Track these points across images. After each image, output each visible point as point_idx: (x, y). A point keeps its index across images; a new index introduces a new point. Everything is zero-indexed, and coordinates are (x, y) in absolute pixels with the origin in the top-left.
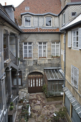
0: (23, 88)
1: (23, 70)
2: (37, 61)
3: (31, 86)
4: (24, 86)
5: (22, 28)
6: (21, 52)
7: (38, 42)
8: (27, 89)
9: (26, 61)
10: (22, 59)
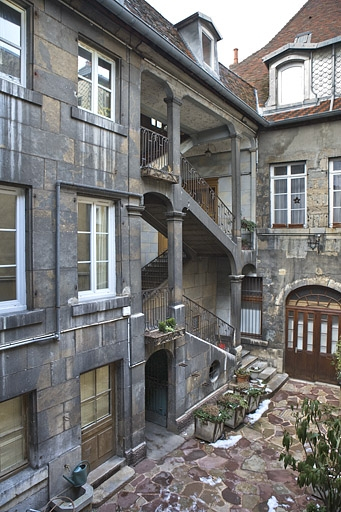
0: (264, 347)
1: (270, 274)
2: (324, 240)
3: (300, 346)
4: (268, 337)
5: (270, 111)
6: (262, 201)
7: (330, 159)
8: (279, 352)
9: (281, 237)
10: (266, 230)
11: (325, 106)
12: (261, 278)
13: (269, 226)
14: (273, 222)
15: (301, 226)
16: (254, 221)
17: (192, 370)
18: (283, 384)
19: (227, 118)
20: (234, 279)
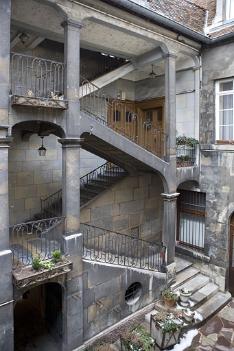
0: (207, 262)
1: (213, 190)
4: (211, 253)
6: (206, 118)
8: (221, 270)
9: (225, 154)
10: (209, 146)
12: (205, 193)
13: (213, 142)
14: (217, 138)
16: (197, 138)
18: (222, 307)
19: (156, 38)
20: (166, 197)
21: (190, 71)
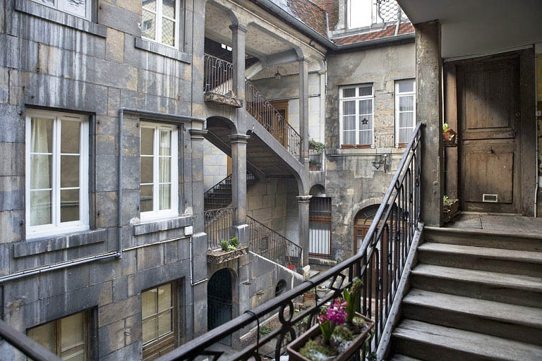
1: (339, 194)
2: (390, 160)
4: (337, 257)
5: (339, 35)
6: (332, 123)
7: (396, 81)
9: (349, 158)
10: (335, 151)
11: (391, 30)
12: (330, 199)
13: (338, 147)
14: (341, 143)
15: (369, 146)
16: (323, 142)
17: (257, 288)
19: (294, 42)
20: (301, 199)
21: (315, 75)
